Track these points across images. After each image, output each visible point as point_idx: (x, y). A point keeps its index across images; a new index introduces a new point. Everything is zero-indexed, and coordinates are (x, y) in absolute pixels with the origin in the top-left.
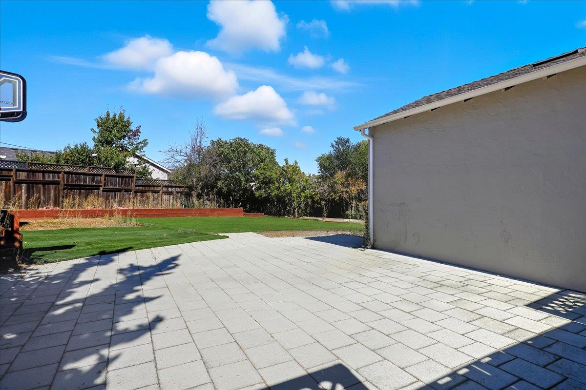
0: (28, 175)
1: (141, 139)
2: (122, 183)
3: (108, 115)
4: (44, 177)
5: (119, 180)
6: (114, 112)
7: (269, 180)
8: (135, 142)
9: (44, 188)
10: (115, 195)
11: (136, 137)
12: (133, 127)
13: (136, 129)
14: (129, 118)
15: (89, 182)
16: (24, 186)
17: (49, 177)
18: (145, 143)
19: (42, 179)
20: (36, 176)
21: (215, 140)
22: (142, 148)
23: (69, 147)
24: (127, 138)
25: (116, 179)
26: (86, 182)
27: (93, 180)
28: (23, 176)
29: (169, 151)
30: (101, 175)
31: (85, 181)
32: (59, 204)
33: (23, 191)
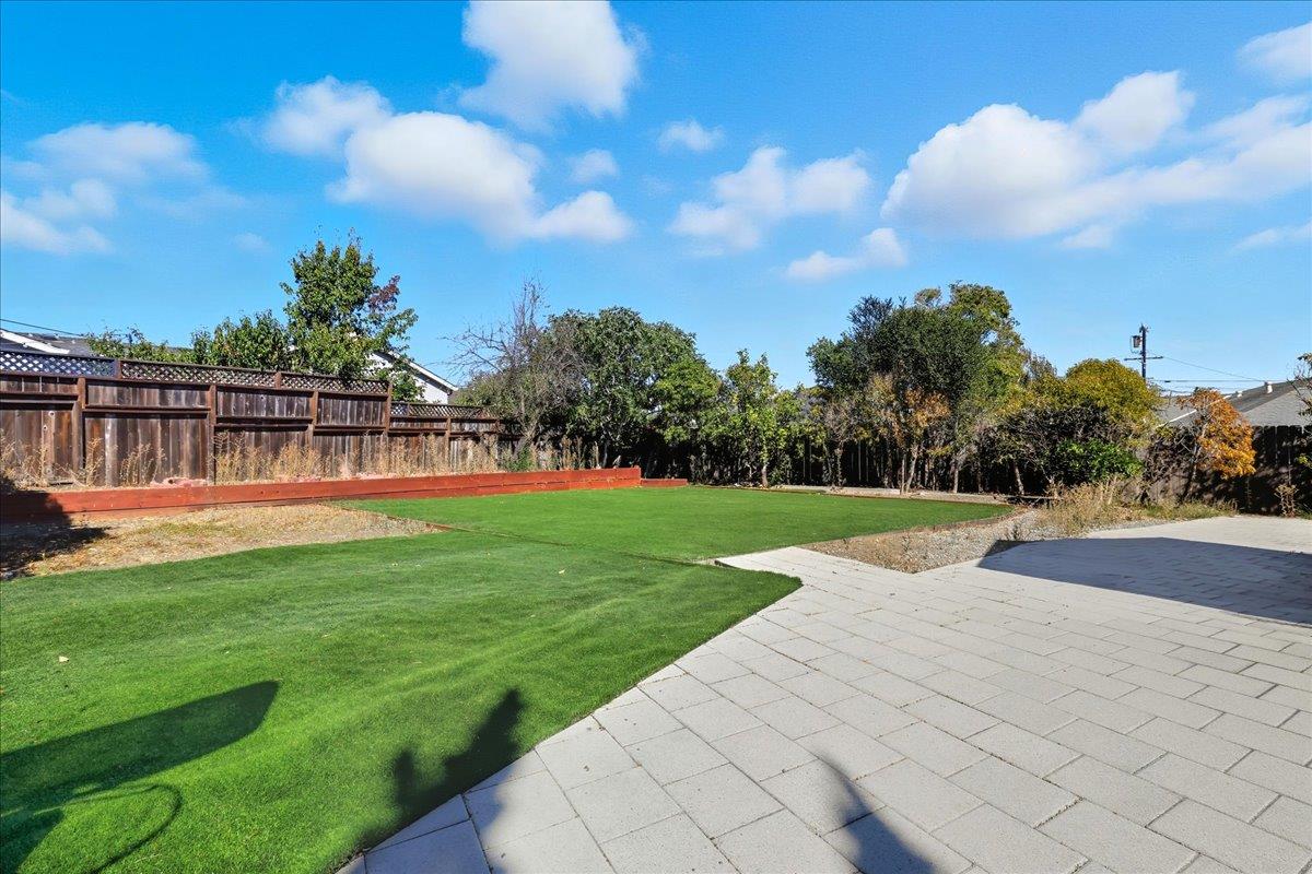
0: (120, 395)
1: (400, 310)
2: (359, 414)
3: (321, 250)
4: (163, 399)
5: (352, 406)
6: (337, 243)
7: (697, 402)
8: (388, 315)
9: (165, 428)
10: (344, 441)
11: (390, 303)
12: (380, 281)
13: (387, 284)
14: (370, 258)
15: (281, 412)
16: (110, 424)
17: (178, 398)
18: (410, 317)
19: (158, 405)
20: (141, 397)
21: (559, 314)
22: (402, 330)
23: (227, 326)
24: (366, 305)
25: (346, 404)
26: (273, 413)
27: (290, 407)
28: (106, 396)
29: (465, 338)
30: (309, 394)
31: (270, 409)
32: (204, 469)
33: (107, 436)
